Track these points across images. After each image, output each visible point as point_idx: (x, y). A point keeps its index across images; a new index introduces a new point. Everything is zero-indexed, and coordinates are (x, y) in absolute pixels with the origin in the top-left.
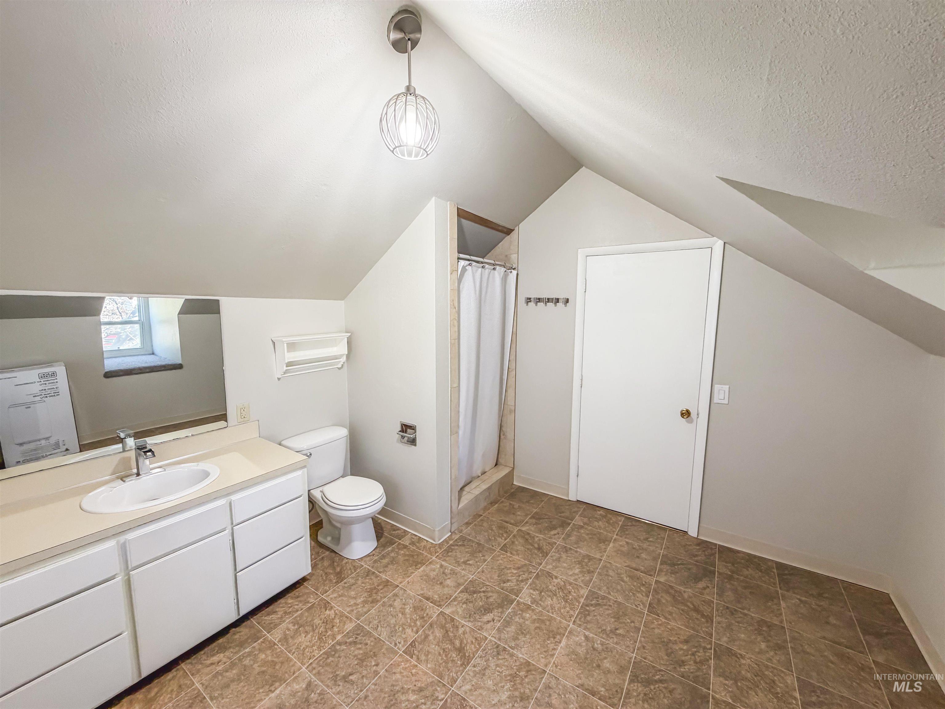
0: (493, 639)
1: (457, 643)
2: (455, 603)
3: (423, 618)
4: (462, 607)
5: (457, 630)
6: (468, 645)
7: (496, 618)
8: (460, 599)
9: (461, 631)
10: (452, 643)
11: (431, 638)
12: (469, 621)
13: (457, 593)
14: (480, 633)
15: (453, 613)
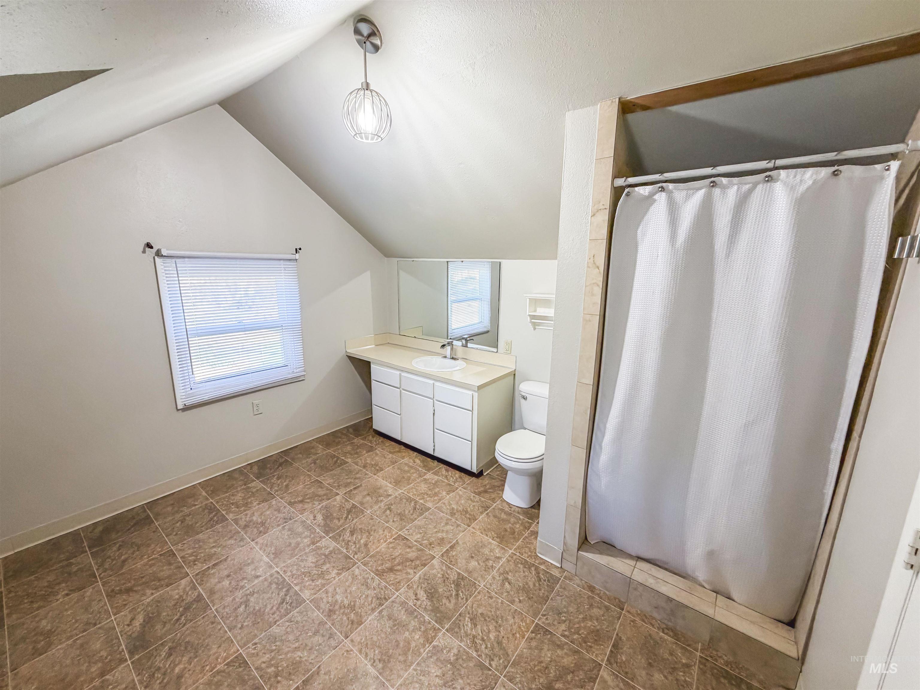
0: (395, 596)
1: (399, 568)
2: (444, 568)
3: (430, 545)
4: (439, 573)
5: (411, 568)
6: (394, 576)
7: (419, 603)
8: (449, 572)
9: (411, 571)
10: (399, 564)
11: (408, 550)
12: (420, 578)
13: (458, 571)
14: (403, 586)
15: (433, 565)
